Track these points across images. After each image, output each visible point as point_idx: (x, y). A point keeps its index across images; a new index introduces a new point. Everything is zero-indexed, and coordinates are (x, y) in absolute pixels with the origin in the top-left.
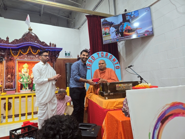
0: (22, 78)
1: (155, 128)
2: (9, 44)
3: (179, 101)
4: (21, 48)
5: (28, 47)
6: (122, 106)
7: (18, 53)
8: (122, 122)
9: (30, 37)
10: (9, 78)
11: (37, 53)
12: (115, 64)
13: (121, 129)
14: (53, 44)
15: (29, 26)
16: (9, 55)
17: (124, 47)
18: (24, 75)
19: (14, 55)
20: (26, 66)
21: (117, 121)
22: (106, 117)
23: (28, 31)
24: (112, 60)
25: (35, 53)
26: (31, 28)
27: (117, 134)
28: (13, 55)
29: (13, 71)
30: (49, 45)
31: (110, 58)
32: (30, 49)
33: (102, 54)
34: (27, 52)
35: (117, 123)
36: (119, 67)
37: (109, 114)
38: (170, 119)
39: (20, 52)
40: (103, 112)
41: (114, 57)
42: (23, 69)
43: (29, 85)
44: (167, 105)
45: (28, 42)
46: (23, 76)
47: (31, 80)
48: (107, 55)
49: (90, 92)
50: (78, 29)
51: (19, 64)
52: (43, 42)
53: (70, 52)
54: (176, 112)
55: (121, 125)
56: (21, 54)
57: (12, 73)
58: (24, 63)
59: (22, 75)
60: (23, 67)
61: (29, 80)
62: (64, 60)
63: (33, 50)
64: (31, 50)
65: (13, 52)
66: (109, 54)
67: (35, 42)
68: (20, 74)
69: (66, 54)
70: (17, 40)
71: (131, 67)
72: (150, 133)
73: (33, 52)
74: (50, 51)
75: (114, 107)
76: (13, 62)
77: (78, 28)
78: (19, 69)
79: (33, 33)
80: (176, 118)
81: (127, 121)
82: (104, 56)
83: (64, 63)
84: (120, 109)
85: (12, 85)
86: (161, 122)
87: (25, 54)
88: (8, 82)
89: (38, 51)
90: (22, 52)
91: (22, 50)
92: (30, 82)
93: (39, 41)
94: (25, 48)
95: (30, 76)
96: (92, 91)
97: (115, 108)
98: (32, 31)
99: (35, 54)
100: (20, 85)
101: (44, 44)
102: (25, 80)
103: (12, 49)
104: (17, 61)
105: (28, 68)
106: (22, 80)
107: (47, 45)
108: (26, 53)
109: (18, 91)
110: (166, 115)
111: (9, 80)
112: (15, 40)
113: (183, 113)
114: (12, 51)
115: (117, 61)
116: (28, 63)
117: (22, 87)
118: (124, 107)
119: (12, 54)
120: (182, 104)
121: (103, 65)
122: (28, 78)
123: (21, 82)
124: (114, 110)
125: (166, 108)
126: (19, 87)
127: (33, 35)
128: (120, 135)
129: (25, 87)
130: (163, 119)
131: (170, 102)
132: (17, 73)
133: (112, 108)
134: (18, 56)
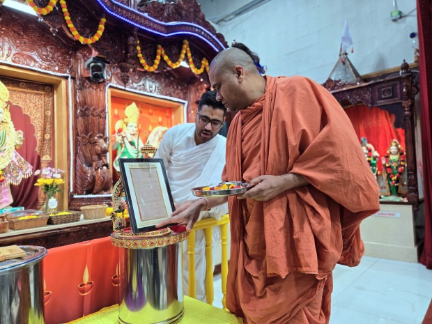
0: (125, 153)
2: (146, 15)
5: (179, 42)
11: (202, 71)
25: (198, 68)
32: (186, 50)
34: (181, 61)
46: (130, 148)
59: (123, 143)
87: (175, 65)
89: (203, 62)
90: (166, 58)
94: (171, 45)
99: (199, 72)
104: (110, 90)
108: (178, 64)
132: (111, 136)
134: (156, 67)
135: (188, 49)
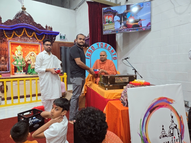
0: (16, 60)
1: (145, 116)
2: (3, 25)
3: (164, 96)
4: (15, 30)
5: (22, 29)
6: (120, 97)
7: (12, 35)
8: (121, 111)
9: (25, 18)
10: (3, 61)
11: (32, 36)
12: (113, 55)
13: (120, 116)
14: (49, 27)
15: (23, 5)
16: (2, 36)
17: (122, 37)
18: (18, 57)
19: (8, 37)
20: (19, 48)
21: (117, 110)
22: (107, 105)
23: (22, 10)
24: (110, 51)
25: (31, 35)
26: (25, 7)
27: (117, 119)
28: (6, 37)
29: (6, 53)
30: (45, 28)
31: (109, 49)
32: (24, 31)
33: (102, 45)
34: (22, 34)
35: (117, 111)
36: (116, 58)
37: (110, 103)
38: (156, 109)
39: (14, 34)
40: (104, 101)
41: (112, 48)
42: (16, 52)
43: (24, 68)
44: (155, 99)
45: (23, 23)
46: (17, 59)
47: (26, 63)
48: (106, 46)
49: (89, 80)
50: (75, 10)
51: (12, 45)
52: (39, 25)
53: (65, 35)
54: (161, 104)
55: (120, 113)
56: (15, 36)
57: (6, 55)
58: (18, 45)
59: (16, 57)
60: (16, 50)
61: (23, 63)
62: (59, 43)
63: (28, 32)
64: (26, 32)
65: (7, 34)
66: (108, 45)
67: (30, 24)
68: (13, 56)
69: (61, 37)
70: (10, 21)
71: (127, 59)
72: (141, 119)
73: (28, 34)
74: (46, 34)
75: (114, 97)
76: (6, 43)
77: (75, 8)
78: (12, 51)
79: (27, 13)
80: (161, 109)
81: (125, 110)
82: (104, 47)
83: (59, 46)
84: (118, 99)
85: (6, 68)
86: (150, 112)
87: (19, 36)
88: (2, 64)
89: (33, 33)
90: (16, 34)
91: (16, 31)
92: (25, 65)
93: (34, 23)
94: (19, 30)
95: (25, 58)
96: (91, 79)
97: (115, 99)
98: (26, 10)
99: (31, 37)
100: (13, 68)
101: (40, 27)
102: (19, 63)
103: (5, 30)
104: (10, 43)
105: (22, 50)
106: (15, 63)
107: (43, 28)
108: (21, 36)
109: (12, 73)
110: (154, 107)
111: (3, 63)
112: (9, 21)
113: (166, 105)
114: (5, 32)
115: (115, 52)
116: (22, 45)
117: (16, 69)
118: (122, 98)
119: (5, 35)
120: (166, 98)
121: (104, 57)
122: (22, 60)
123: (15, 64)
124: (114, 100)
125: (154, 102)
126: (13, 69)
127: (27, 15)
128: (119, 120)
129: (19, 70)
130: (151, 110)
131: (158, 97)
132: (11, 56)
133: (112, 98)
134: (12, 37)
135: (25, 30)
